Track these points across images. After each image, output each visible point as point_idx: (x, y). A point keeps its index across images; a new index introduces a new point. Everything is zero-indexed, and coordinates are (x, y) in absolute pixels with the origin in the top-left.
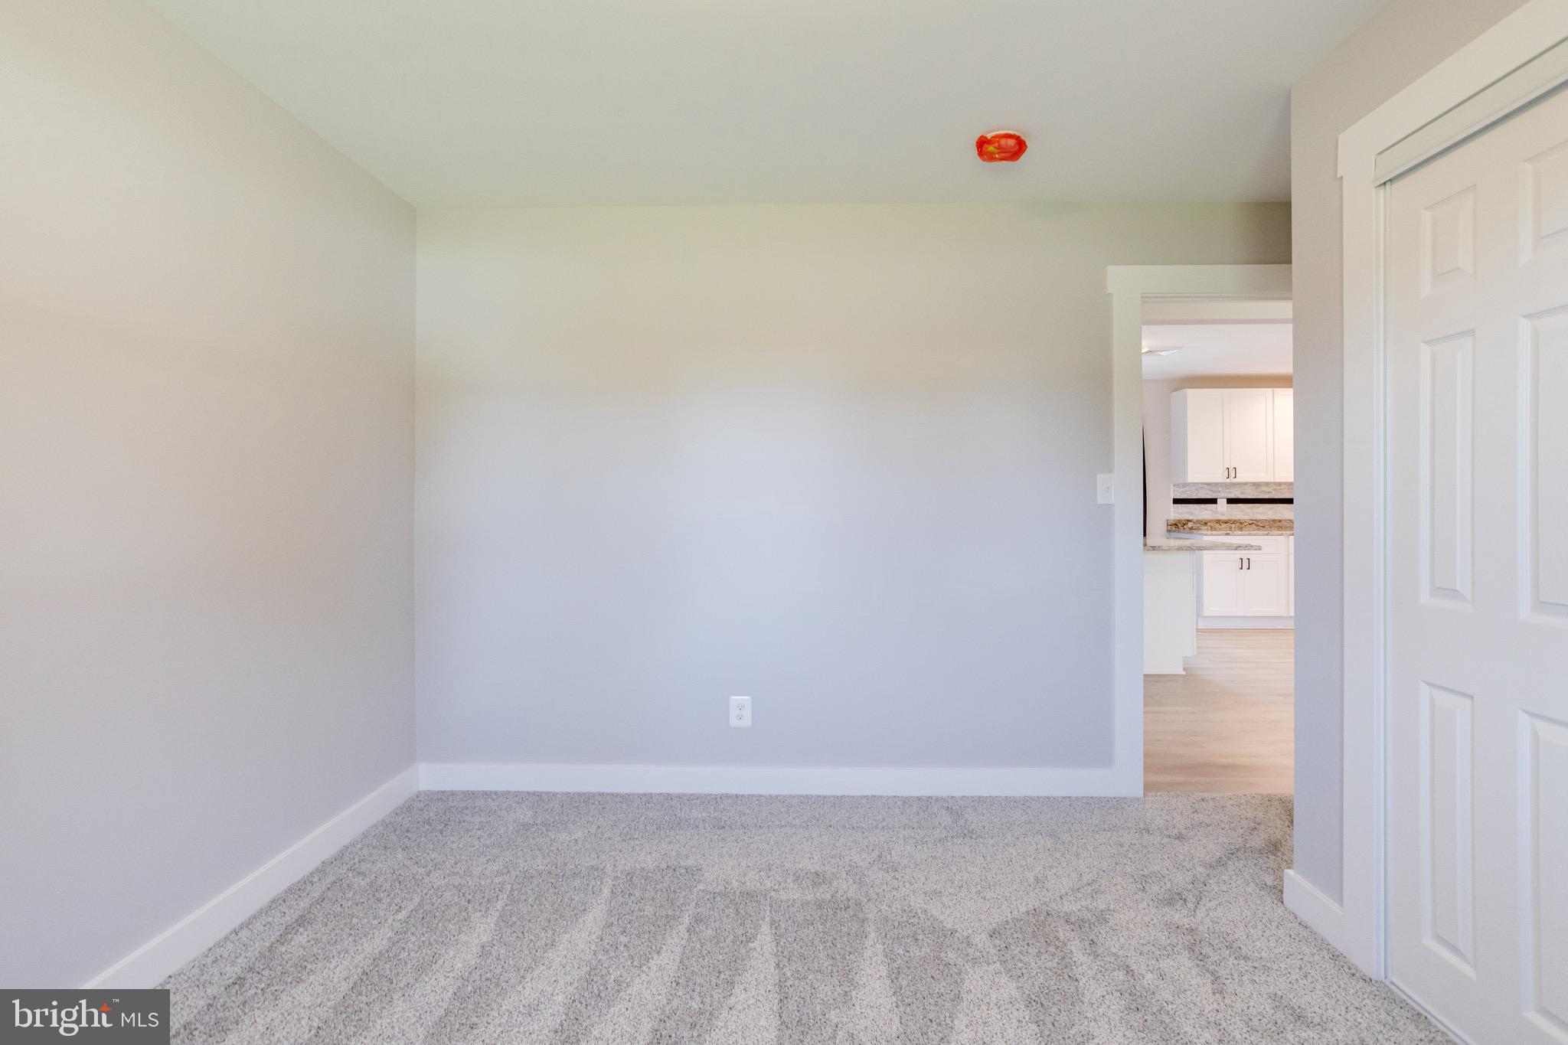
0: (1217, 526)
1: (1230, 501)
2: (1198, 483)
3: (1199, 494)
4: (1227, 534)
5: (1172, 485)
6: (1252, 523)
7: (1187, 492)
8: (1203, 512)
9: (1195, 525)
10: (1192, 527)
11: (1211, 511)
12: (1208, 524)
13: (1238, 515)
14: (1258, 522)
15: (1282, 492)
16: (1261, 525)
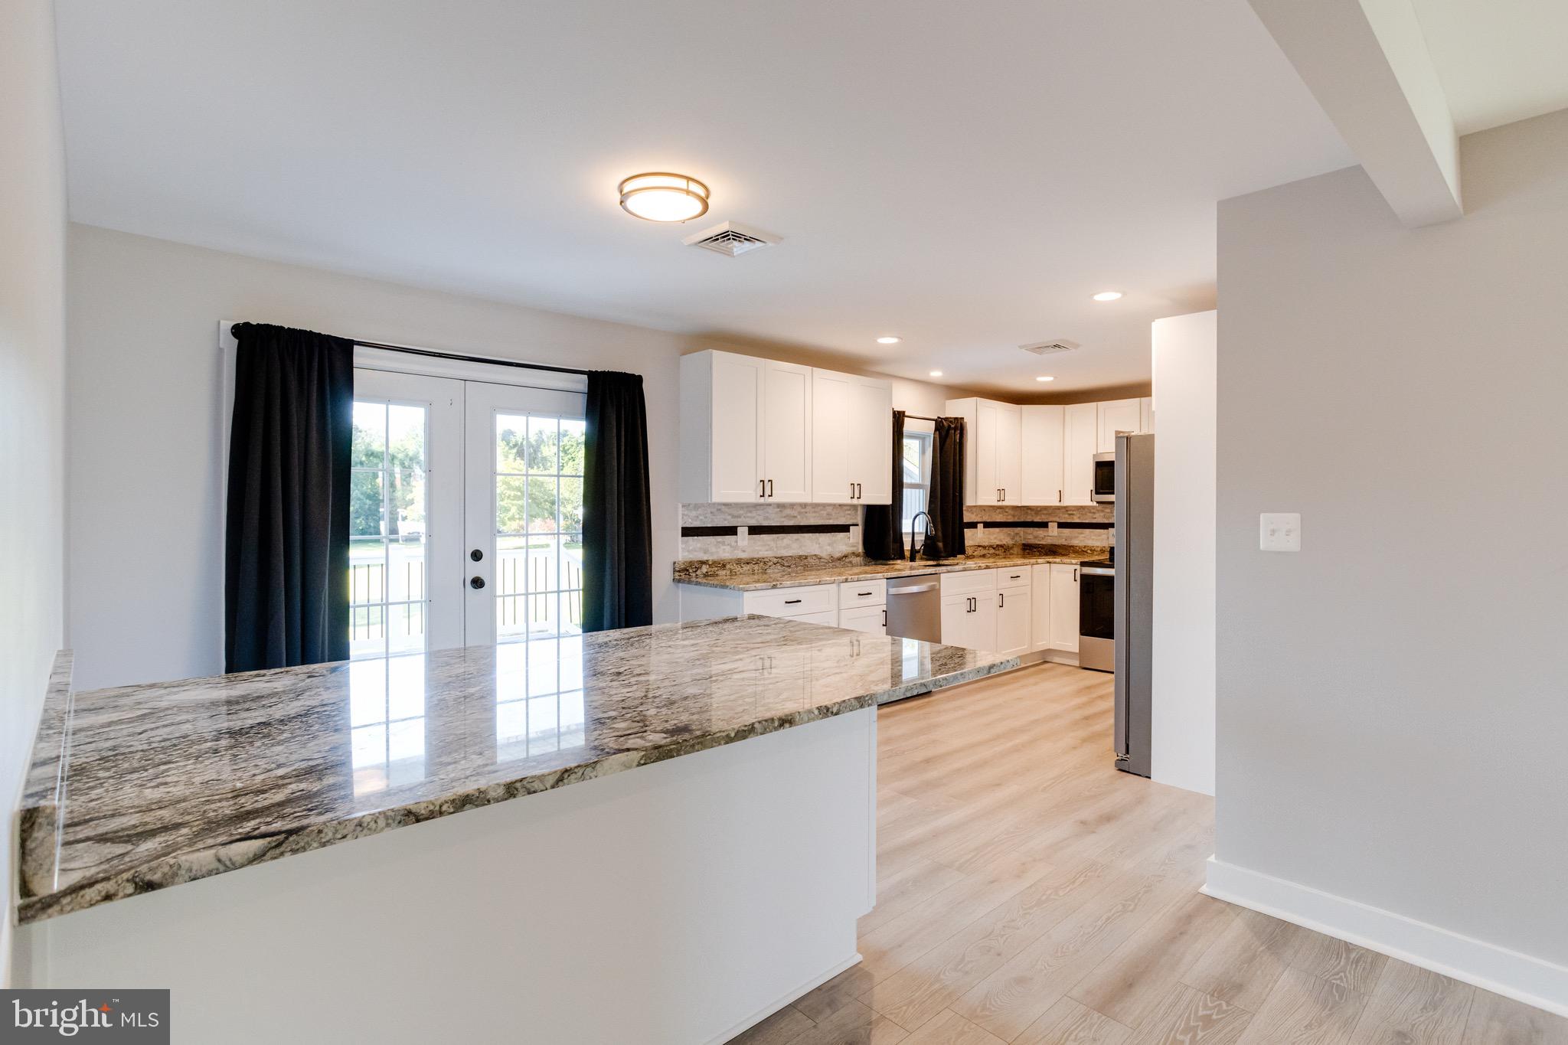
0: (739, 570)
1: (754, 530)
3: (716, 520)
4: (774, 587)
5: (680, 506)
6: (778, 563)
7: (701, 518)
8: (719, 547)
9: (711, 569)
10: (707, 572)
11: (729, 547)
12: (728, 566)
13: (760, 551)
14: (783, 560)
15: (807, 517)
16: (786, 564)
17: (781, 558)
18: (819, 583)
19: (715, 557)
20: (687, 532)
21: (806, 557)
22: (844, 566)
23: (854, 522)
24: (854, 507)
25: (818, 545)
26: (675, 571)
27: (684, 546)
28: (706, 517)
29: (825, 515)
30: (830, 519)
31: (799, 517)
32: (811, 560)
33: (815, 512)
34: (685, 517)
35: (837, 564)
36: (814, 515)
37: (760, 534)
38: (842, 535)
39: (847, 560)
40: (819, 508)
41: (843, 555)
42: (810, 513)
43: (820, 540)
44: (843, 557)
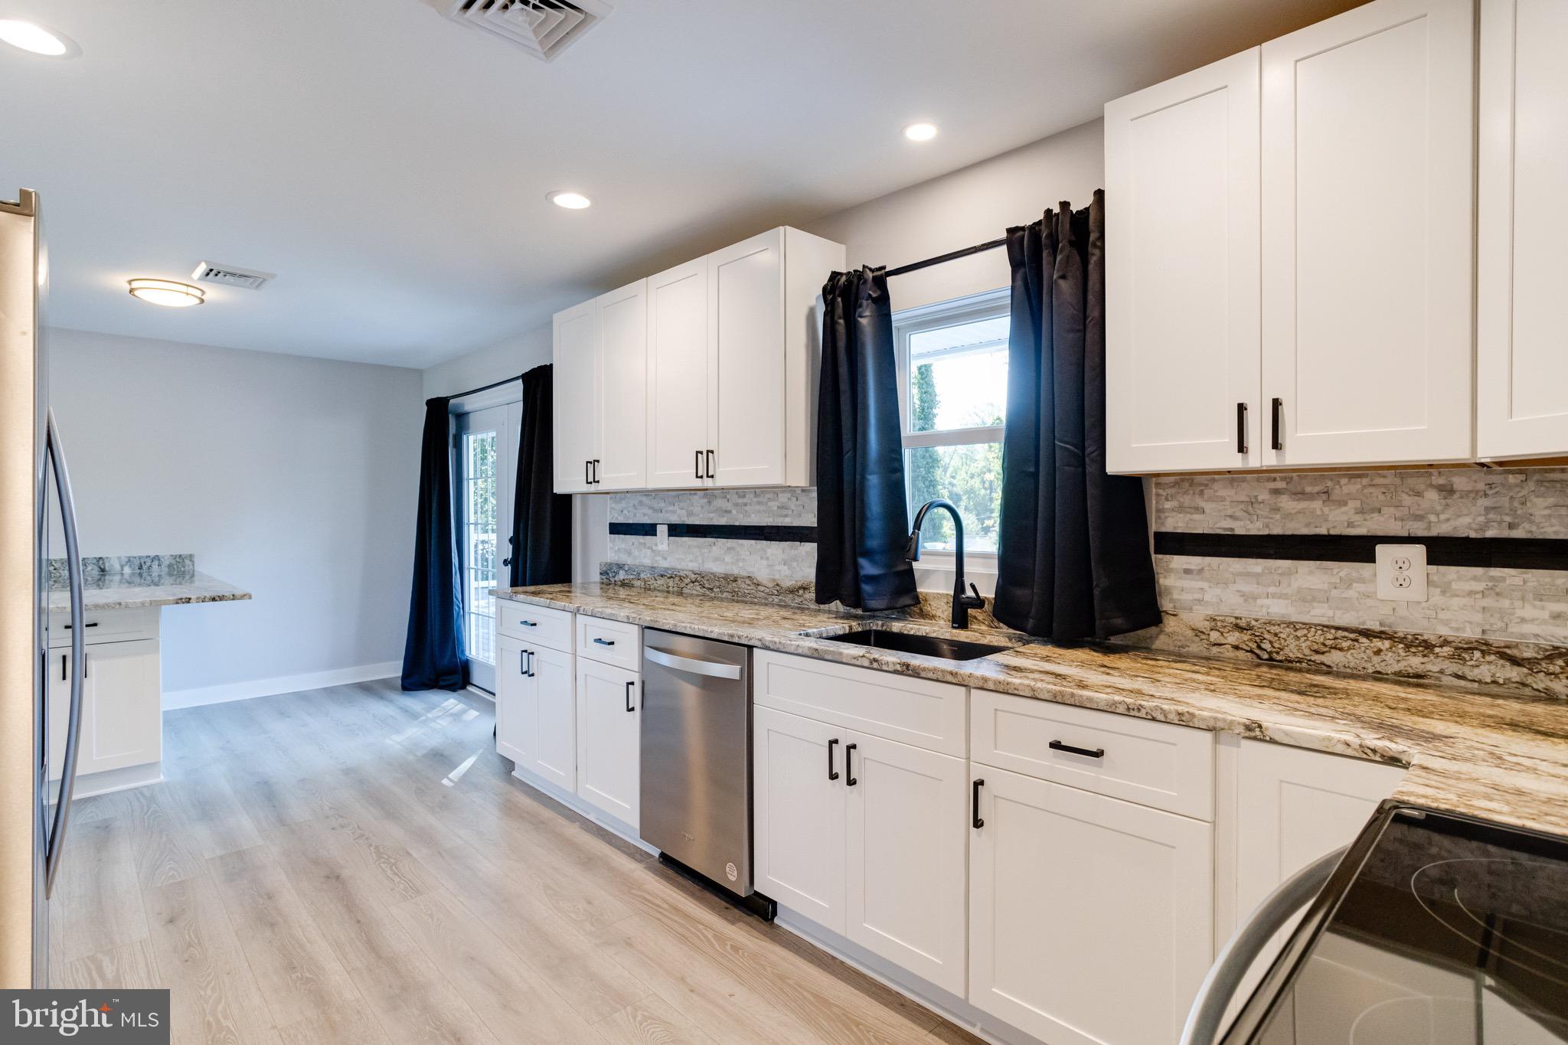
0: (652, 581)
1: (676, 530)
3: (639, 515)
5: (608, 498)
6: (696, 581)
7: (624, 512)
8: (641, 551)
14: (703, 577)
15: (746, 511)
16: (707, 585)
19: (637, 562)
20: (616, 529)
25: (765, 562)
26: (601, 574)
27: (612, 545)
28: (629, 512)
30: (786, 516)
31: (734, 512)
32: (743, 586)
33: (759, 503)
34: (613, 512)
36: (758, 507)
37: (682, 537)
40: (768, 496)
41: (799, 584)
42: (750, 504)
43: (769, 551)
44: (800, 588)
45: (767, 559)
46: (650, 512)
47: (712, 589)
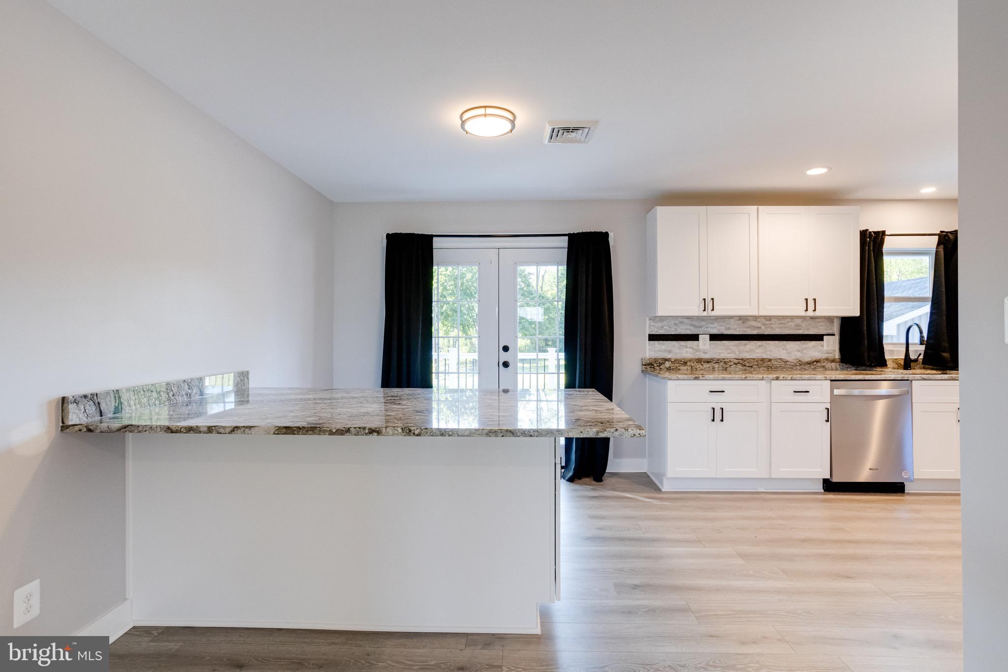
0: (699, 366)
1: (714, 337)
2: (677, 317)
3: (679, 329)
4: (696, 378)
5: (647, 319)
6: (738, 363)
7: (665, 327)
8: (683, 350)
9: (673, 365)
10: (669, 367)
11: (691, 349)
12: (689, 364)
13: (723, 353)
14: (744, 361)
15: (772, 327)
16: (747, 365)
17: (742, 359)
18: (746, 379)
19: (679, 357)
20: (653, 338)
21: (770, 360)
22: (814, 369)
23: (830, 332)
24: (830, 319)
25: (785, 351)
26: (643, 365)
27: (650, 347)
28: (670, 328)
29: (793, 326)
30: (800, 329)
31: (763, 328)
32: (776, 363)
33: (781, 323)
34: (651, 327)
35: (807, 367)
36: (781, 325)
37: (722, 341)
38: (814, 343)
39: (819, 364)
40: (786, 320)
41: (814, 360)
42: (775, 324)
43: (788, 346)
44: (814, 361)
45: (787, 350)
46: (692, 328)
47: (751, 367)
